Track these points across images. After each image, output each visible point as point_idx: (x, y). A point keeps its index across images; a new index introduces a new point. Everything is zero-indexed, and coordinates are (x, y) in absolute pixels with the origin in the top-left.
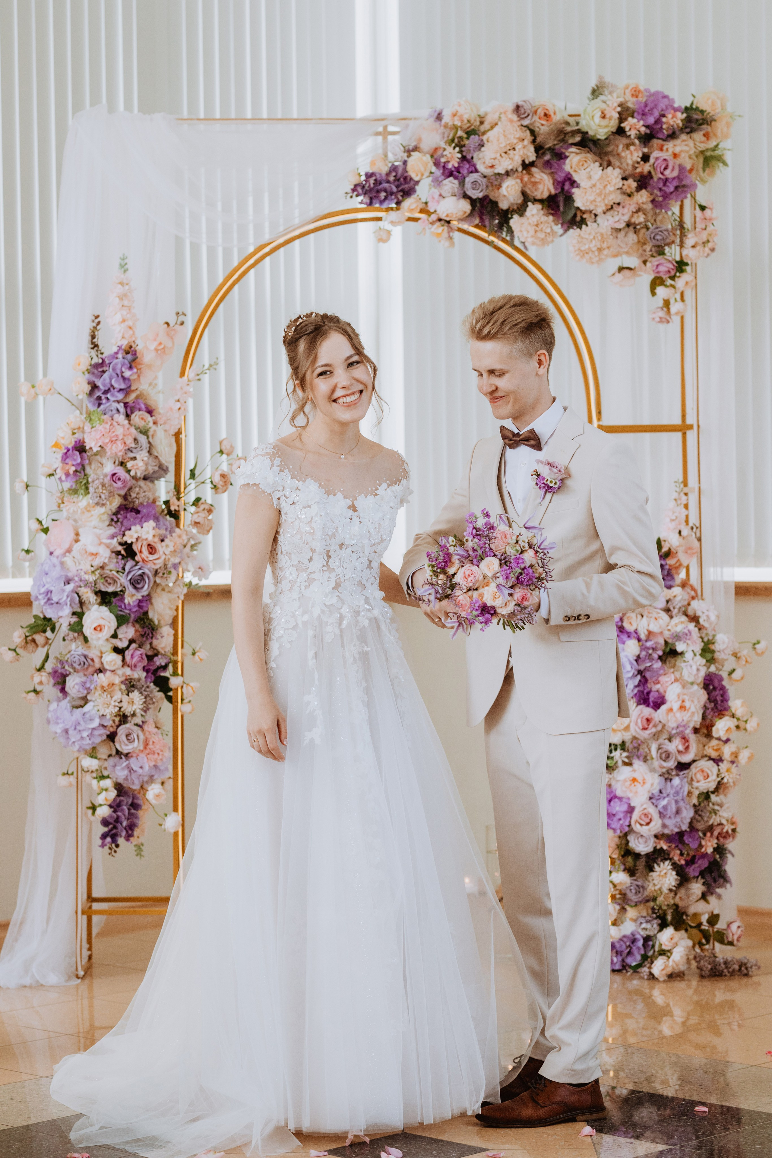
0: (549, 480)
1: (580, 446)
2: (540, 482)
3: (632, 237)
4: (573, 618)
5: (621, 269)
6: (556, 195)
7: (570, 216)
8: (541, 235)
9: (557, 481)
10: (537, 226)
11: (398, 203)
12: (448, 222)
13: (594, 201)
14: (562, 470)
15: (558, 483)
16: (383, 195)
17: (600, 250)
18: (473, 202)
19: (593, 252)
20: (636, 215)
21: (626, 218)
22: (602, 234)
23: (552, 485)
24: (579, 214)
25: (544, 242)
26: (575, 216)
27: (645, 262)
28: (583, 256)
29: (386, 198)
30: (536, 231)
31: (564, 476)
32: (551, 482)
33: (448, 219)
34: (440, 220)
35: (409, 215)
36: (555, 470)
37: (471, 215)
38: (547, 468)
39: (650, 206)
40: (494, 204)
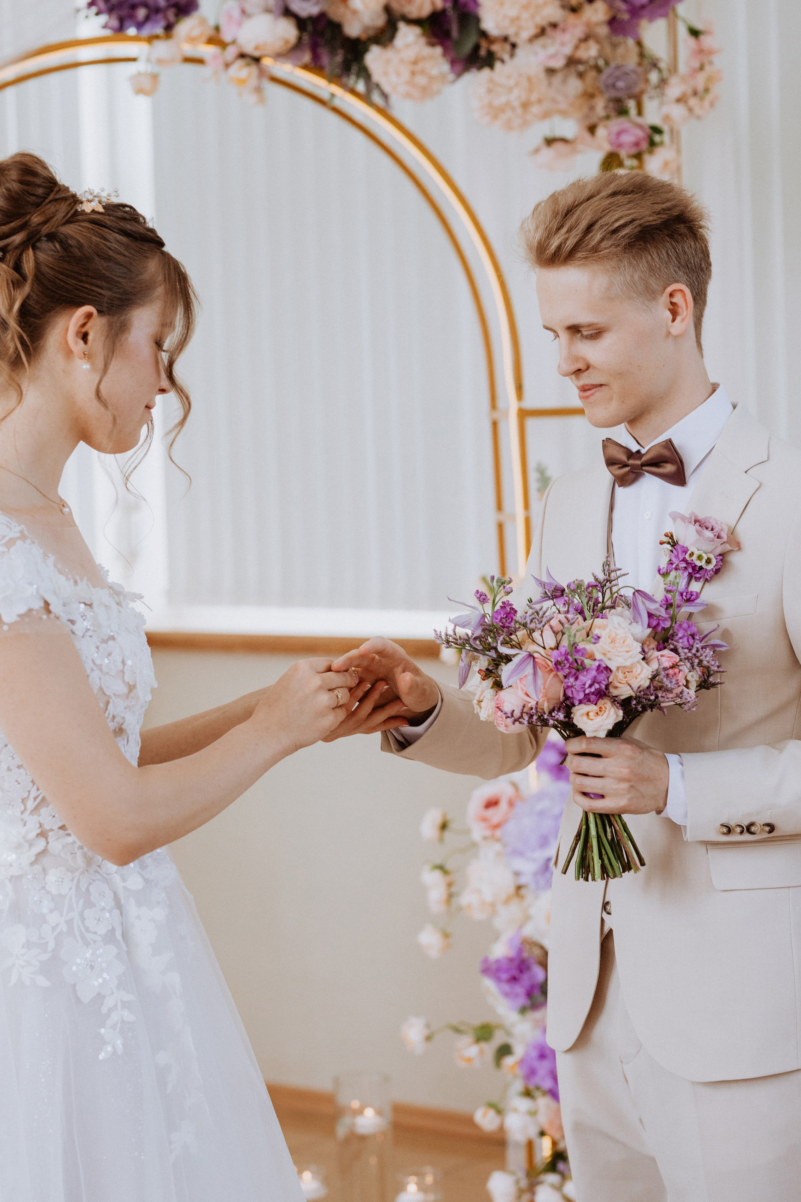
0: (697, 553)
1: (761, 485)
2: (677, 557)
3: (575, 85)
4: (738, 830)
5: (550, 142)
6: (444, 11)
7: (468, 47)
8: (421, 80)
9: (711, 556)
10: (415, 62)
11: (169, 28)
12: (257, 60)
13: (518, 18)
14: (724, 535)
15: (714, 562)
16: (141, 13)
17: (525, 106)
18: (301, 23)
19: (513, 109)
20: (583, 45)
21: (568, 50)
22: (529, 79)
23: (702, 563)
24: (484, 44)
25: (426, 92)
26: (477, 47)
27: (592, 129)
28: (495, 117)
29: (147, 19)
30: (413, 73)
31: (728, 547)
32: (700, 558)
33: (256, 54)
34: (242, 56)
35: (188, 50)
36: (709, 534)
37: (298, 46)
38: (693, 529)
39: (603, 31)
40: (336, 27)
